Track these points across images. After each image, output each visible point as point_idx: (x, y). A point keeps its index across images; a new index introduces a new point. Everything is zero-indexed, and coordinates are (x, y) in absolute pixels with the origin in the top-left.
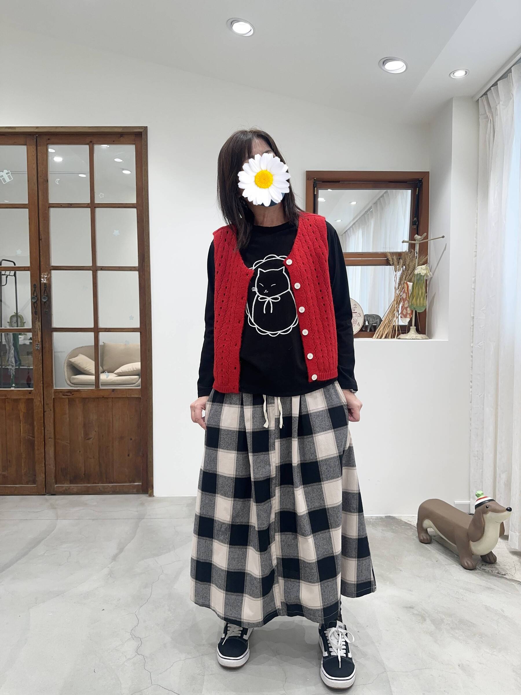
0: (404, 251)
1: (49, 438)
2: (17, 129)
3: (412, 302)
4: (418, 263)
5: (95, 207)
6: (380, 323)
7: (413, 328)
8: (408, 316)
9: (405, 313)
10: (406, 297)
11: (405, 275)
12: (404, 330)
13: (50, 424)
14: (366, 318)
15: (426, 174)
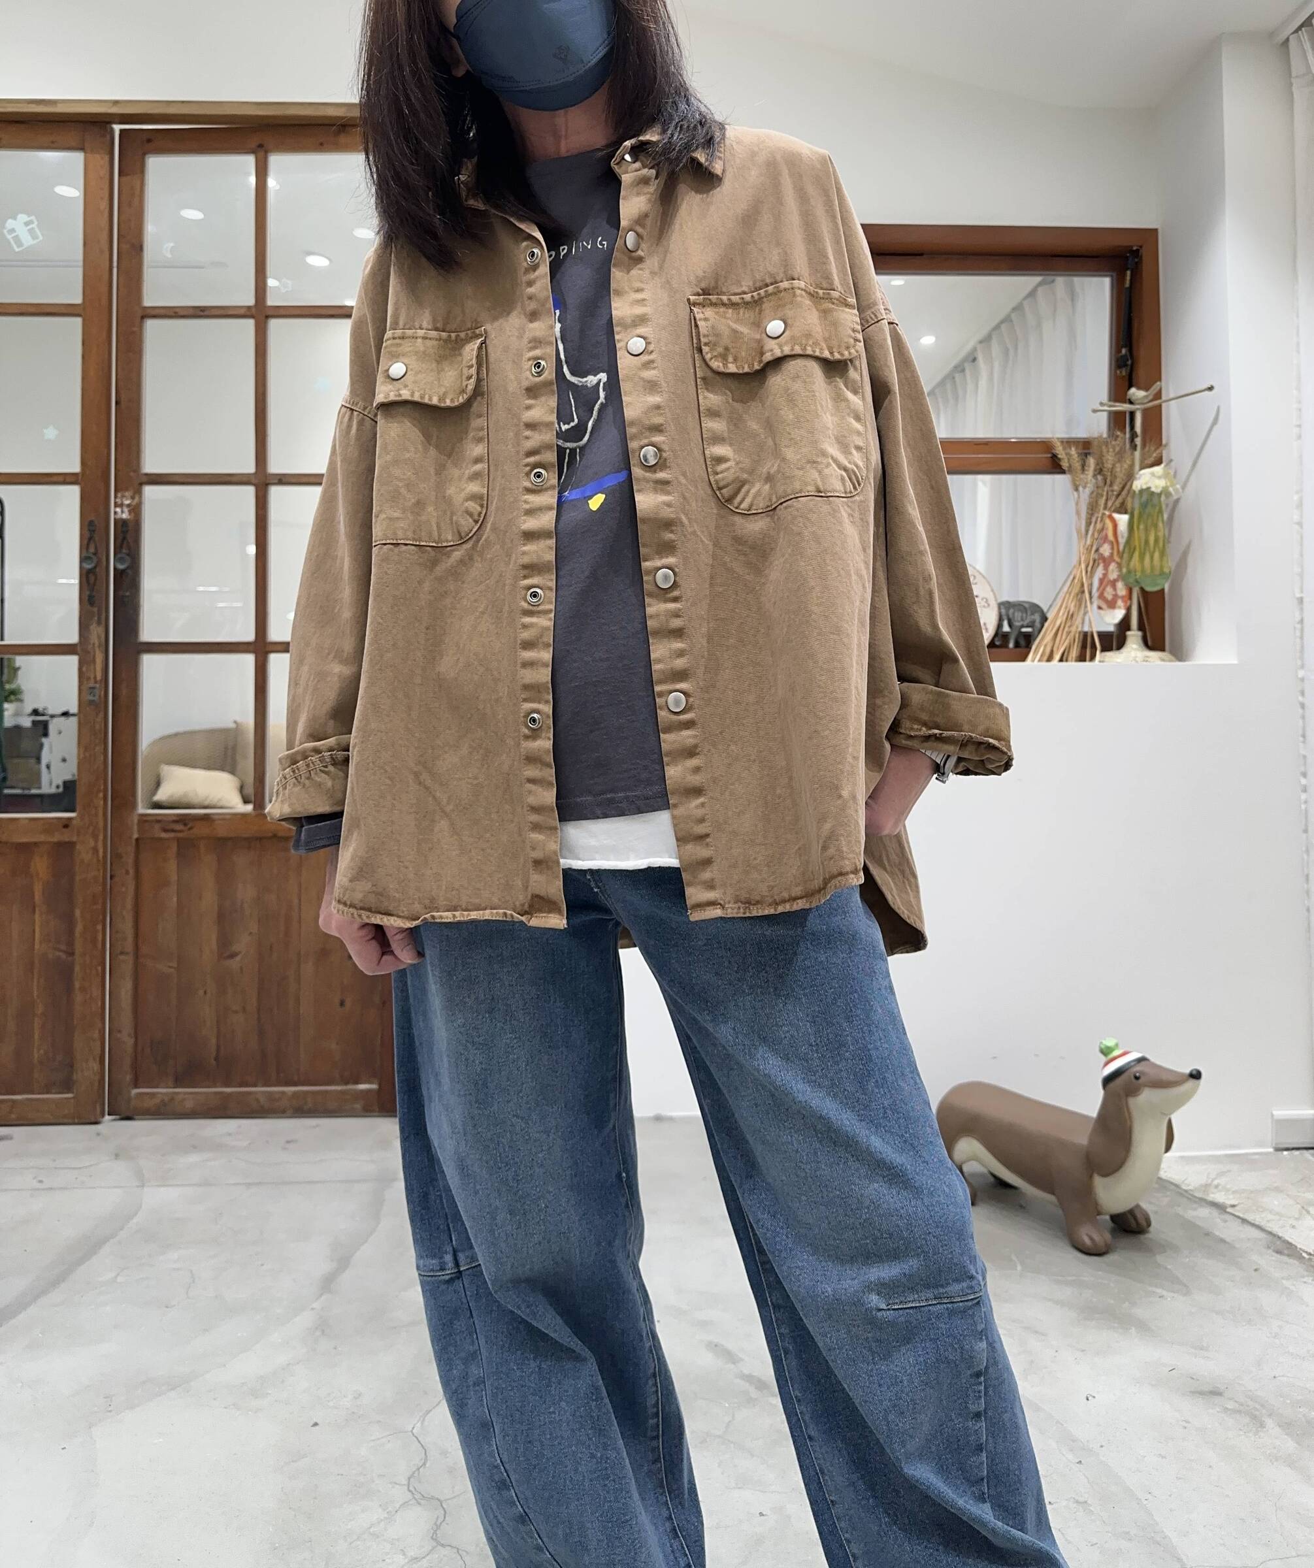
0: (1096, 435)
1: (122, 953)
2: (59, 105)
3: (1128, 565)
4: (1142, 462)
5: (267, 317)
6: (1042, 626)
7: (1133, 635)
8: (1120, 603)
9: (1110, 597)
10: (1112, 554)
11: (1104, 498)
12: (1113, 641)
13: (124, 913)
14: (1003, 611)
15: (1152, 233)
